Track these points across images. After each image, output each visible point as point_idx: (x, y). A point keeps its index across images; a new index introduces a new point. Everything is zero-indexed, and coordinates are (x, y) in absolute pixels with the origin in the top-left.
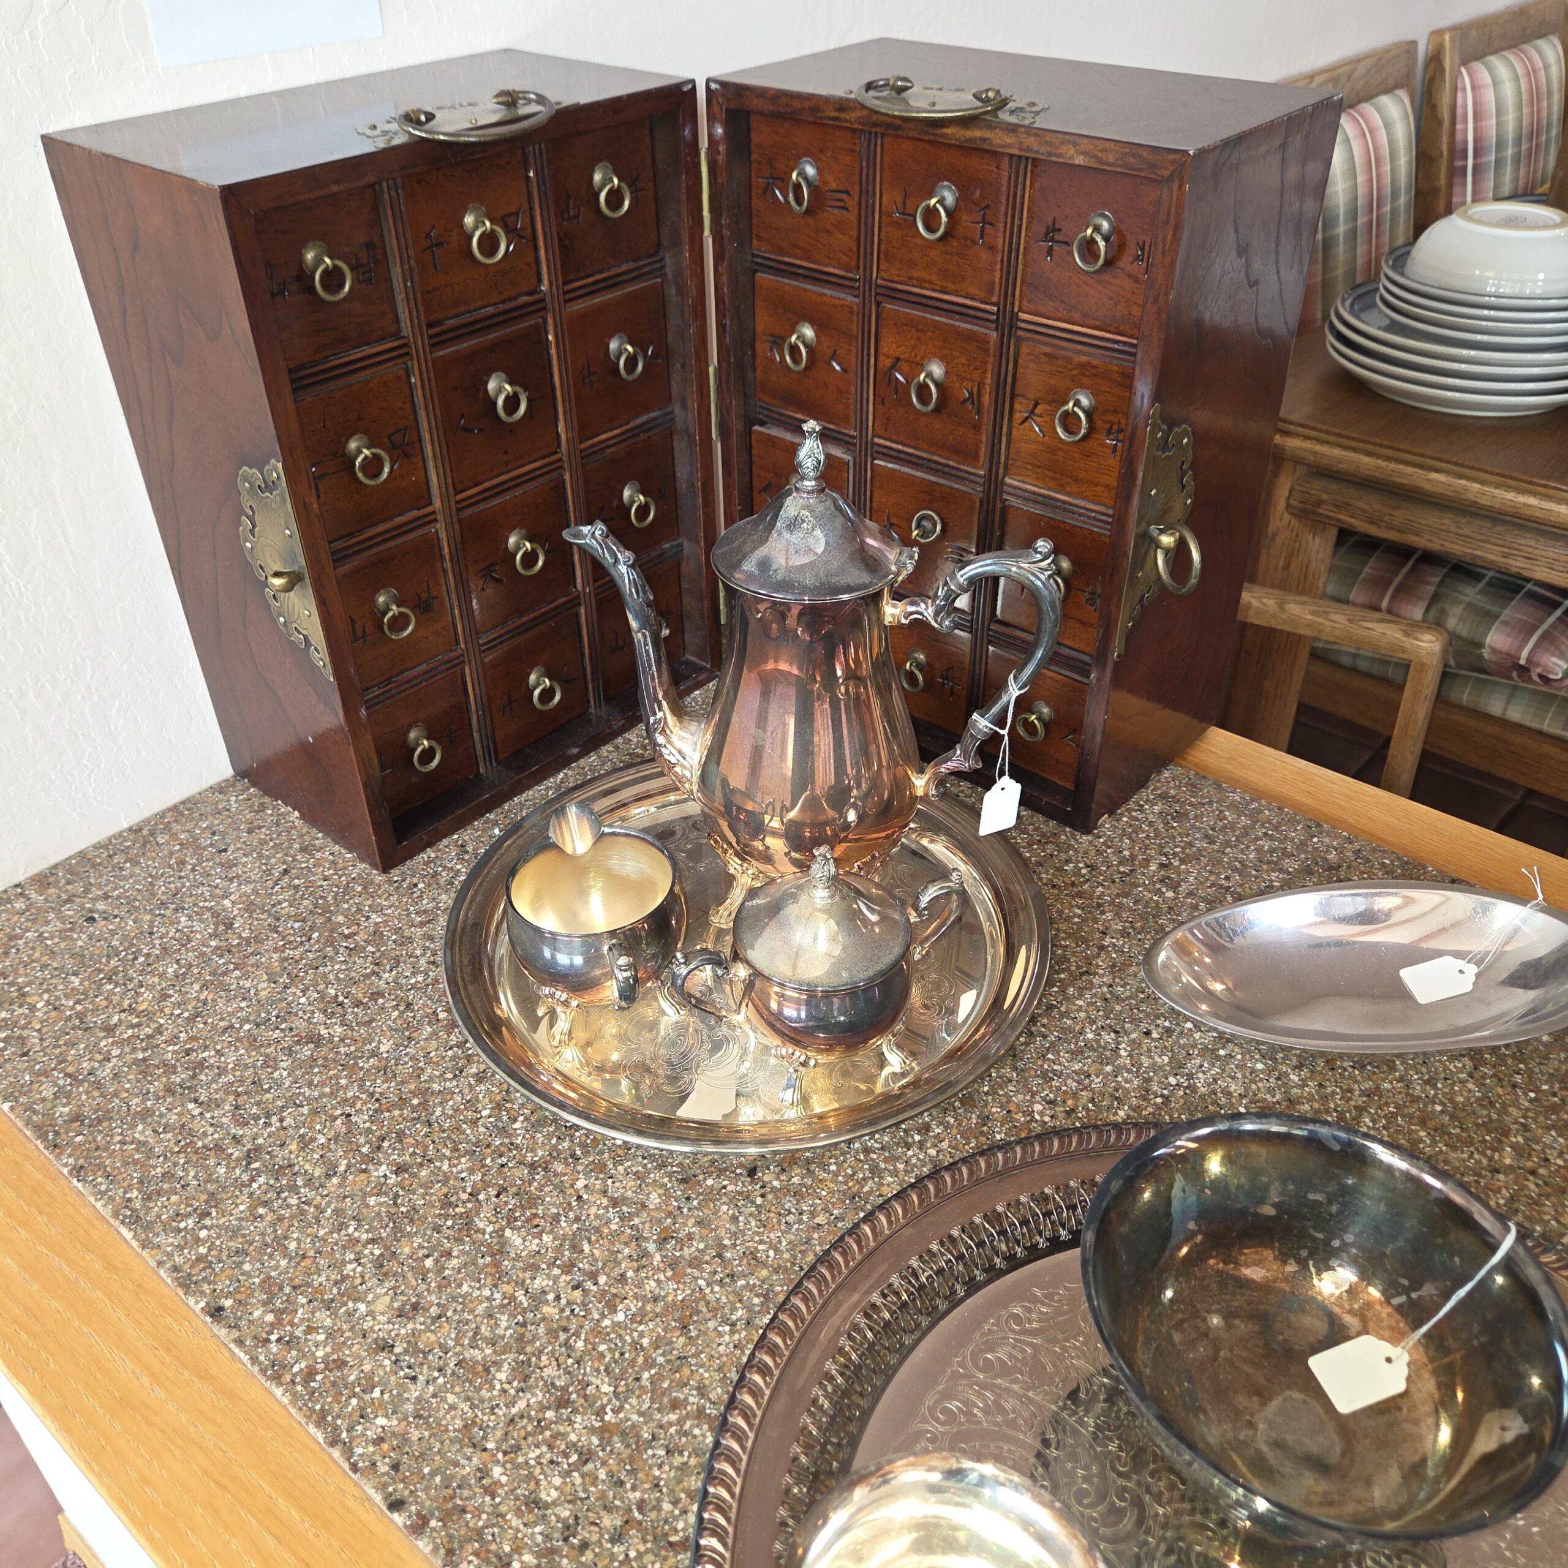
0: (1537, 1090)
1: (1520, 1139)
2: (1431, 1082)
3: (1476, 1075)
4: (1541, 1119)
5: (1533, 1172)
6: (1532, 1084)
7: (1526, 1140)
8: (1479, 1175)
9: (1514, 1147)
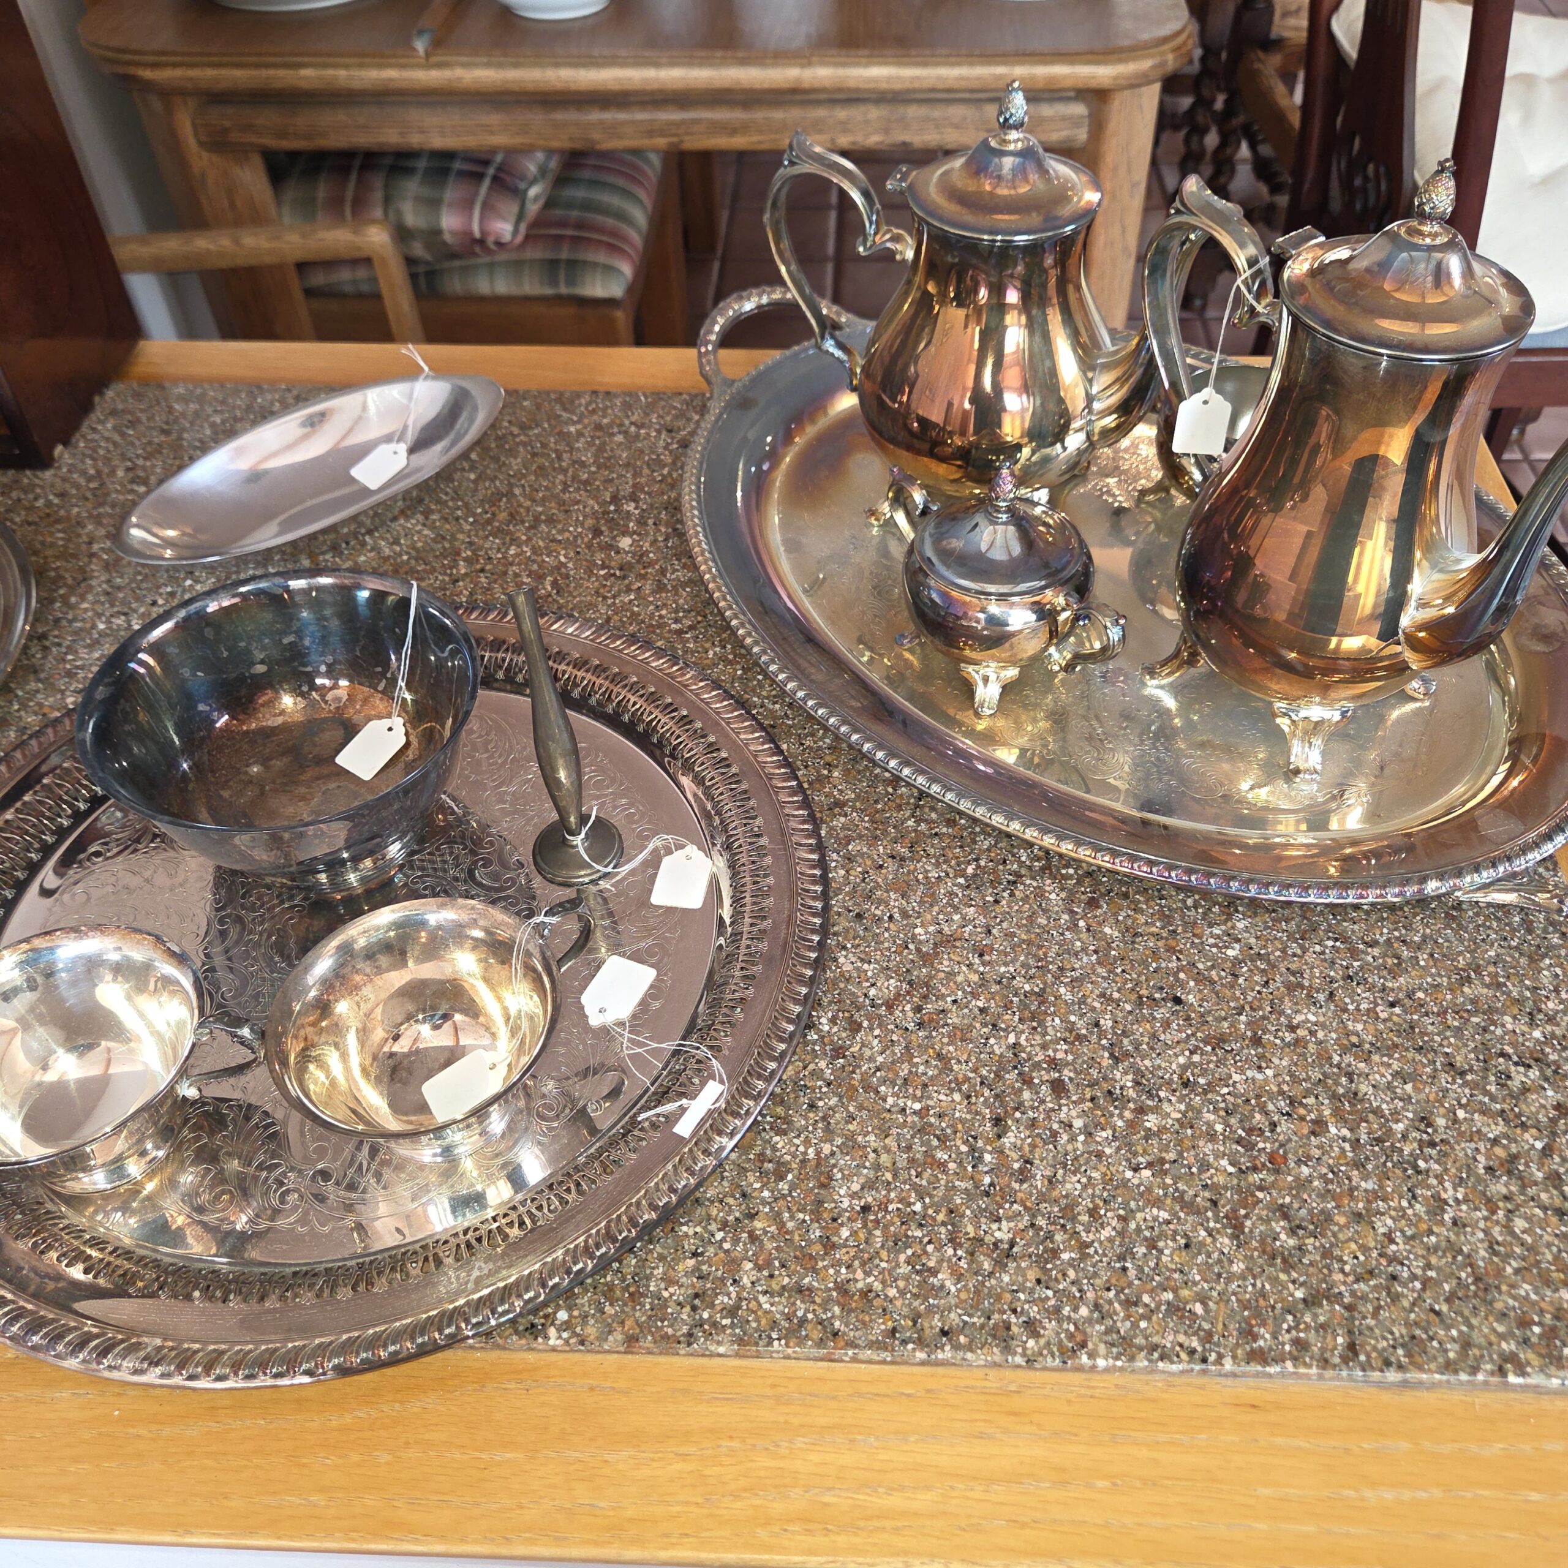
0: (474, 515)
1: (469, 553)
2: (396, 542)
3: (428, 523)
4: (481, 533)
5: (482, 570)
6: (470, 512)
7: (473, 552)
8: (445, 589)
9: (465, 560)
